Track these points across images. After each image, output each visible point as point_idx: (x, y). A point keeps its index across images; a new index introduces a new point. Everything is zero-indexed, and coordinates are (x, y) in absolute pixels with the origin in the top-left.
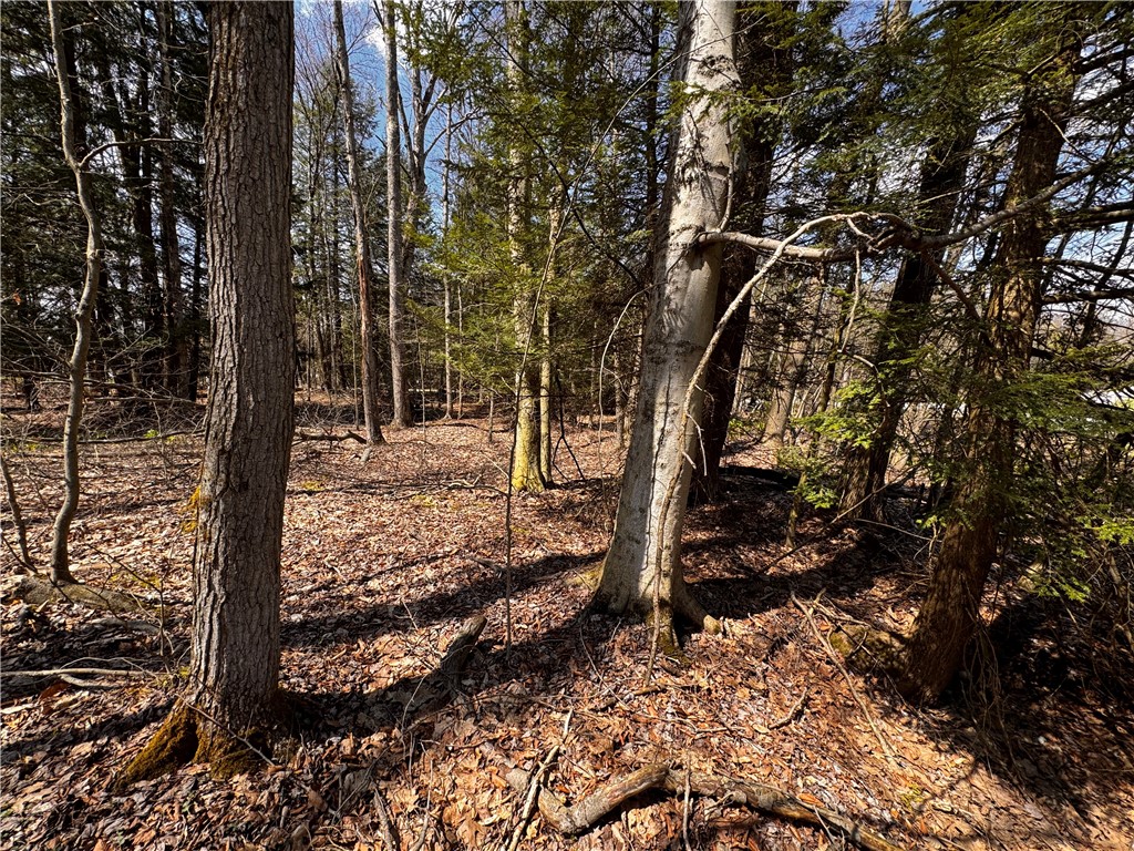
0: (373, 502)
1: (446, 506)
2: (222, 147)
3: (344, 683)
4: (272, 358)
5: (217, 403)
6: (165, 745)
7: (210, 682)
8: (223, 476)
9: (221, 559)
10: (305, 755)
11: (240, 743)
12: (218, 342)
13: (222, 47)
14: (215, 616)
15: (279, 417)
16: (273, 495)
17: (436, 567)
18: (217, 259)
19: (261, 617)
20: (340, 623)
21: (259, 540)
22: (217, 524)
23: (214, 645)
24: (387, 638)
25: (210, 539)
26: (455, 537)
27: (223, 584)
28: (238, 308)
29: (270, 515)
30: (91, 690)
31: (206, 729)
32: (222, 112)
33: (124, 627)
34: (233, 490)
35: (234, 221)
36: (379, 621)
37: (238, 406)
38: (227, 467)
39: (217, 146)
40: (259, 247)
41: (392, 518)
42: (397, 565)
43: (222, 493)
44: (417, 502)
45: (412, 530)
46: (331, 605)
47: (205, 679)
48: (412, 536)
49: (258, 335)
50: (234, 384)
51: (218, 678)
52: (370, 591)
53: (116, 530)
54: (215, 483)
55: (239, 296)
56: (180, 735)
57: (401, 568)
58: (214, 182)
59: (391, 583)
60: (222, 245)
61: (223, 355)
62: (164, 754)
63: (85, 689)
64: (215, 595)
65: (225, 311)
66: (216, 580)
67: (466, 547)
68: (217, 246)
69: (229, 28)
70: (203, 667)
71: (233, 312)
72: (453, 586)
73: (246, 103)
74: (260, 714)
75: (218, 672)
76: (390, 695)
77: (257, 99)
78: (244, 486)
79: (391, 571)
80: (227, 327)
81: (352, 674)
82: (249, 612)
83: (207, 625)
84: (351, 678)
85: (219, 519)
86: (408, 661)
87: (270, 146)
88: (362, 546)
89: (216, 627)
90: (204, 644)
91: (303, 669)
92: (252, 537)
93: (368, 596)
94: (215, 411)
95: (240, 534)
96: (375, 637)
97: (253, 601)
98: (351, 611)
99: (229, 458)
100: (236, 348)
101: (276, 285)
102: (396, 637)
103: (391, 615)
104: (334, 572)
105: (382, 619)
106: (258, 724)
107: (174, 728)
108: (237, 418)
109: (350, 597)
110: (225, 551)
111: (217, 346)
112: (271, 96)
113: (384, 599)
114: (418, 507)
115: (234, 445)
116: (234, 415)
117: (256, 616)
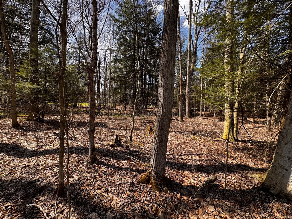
0: (182, 136)
1: (201, 140)
2: (163, 59)
3: (177, 180)
4: (169, 101)
5: (158, 111)
6: (145, 178)
7: (153, 169)
8: (159, 126)
9: (157, 143)
10: (169, 194)
11: (158, 184)
12: (159, 98)
13: (164, 39)
14: (155, 155)
15: (169, 114)
16: (167, 132)
17: (199, 157)
18: (161, 82)
19: (163, 158)
20: (175, 164)
21: (164, 141)
22: (157, 136)
23: (155, 161)
24: (187, 172)
25: (155, 139)
26: (205, 150)
27: (157, 149)
28: (164, 91)
29: (166, 136)
30: (135, 162)
31: (152, 178)
32: (163, 52)
33: (138, 152)
34: (160, 129)
35: (164, 73)
36: (185, 167)
37: (162, 112)
38: (159, 124)
39: (162, 59)
40: (168, 78)
41: (187, 141)
42: (189, 154)
43: (158, 129)
44: (193, 138)
45: (192, 146)
46: (173, 159)
47: (152, 168)
48: (192, 147)
49: (167, 97)
50: (162, 107)
51: (155, 168)
52: (182, 158)
53: (136, 133)
54: (157, 127)
55: (164, 89)
56: (148, 177)
57: (190, 155)
58: (161, 66)
59: (187, 158)
60: (162, 79)
61: (160, 101)
62: (145, 180)
63: (134, 162)
64: (155, 151)
65: (161, 92)
66: (156, 147)
67: (208, 153)
68: (161, 79)
69: (166, 35)
70: (152, 165)
71: (163, 92)
72: (205, 164)
73: (168, 49)
74: (161, 180)
75: (155, 167)
76: (189, 188)
77: (170, 47)
78: (162, 129)
79: (188, 155)
80: (161, 95)
81: (179, 178)
82: (161, 156)
83: (154, 156)
84: (179, 179)
85: (157, 135)
86: (192, 181)
87: (172, 56)
88: (180, 146)
89: (155, 157)
90: (153, 160)
91: (169, 173)
92: (163, 140)
93: (182, 160)
94: (158, 112)
95: (161, 139)
96: (184, 171)
97: (162, 154)
98: (178, 162)
99: (160, 122)
100: (163, 100)
101: (171, 86)
102: (189, 173)
103: (188, 166)
104: (174, 151)
105: (186, 167)
106: (161, 182)
107: (147, 175)
108: (162, 114)
109: (178, 159)
110: (158, 142)
111: (159, 99)
112: (172, 46)
113: (186, 162)
114: (193, 139)
115: (161, 120)
116: (161, 113)
117: (162, 157)
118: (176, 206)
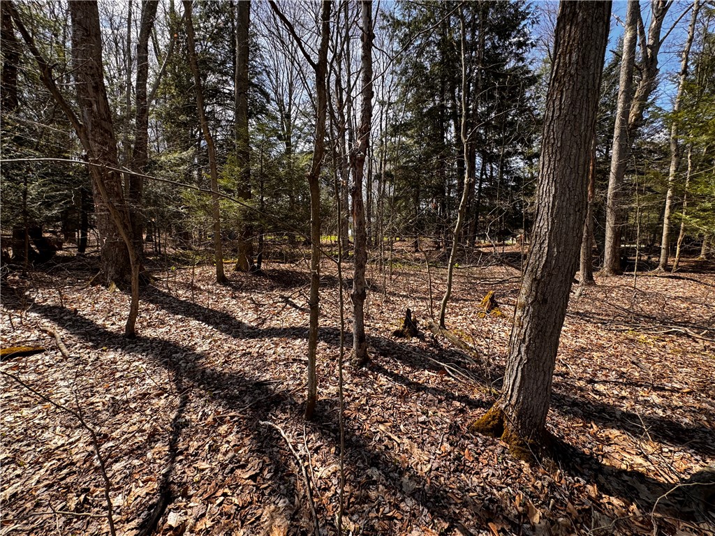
0: (590, 327)
1: (664, 347)
2: (557, 103)
3: (585, 447)
4: (571, 225)
5: (534, 252)
6: (489, 422)
7: (513, 402)
8: (534, 293)
9: (527, 339)
10: (559, 476)
11: (525, 444)
12: (539, 217)
13: (564, 43)
14: (520, 369)
15: (570, 262)
16: (560, 310)
17: (663, 396)
18: (545, 170)
19: (544, 379)
20: (574, 403)
21: (549, 334)
22: (528, 319)
23: (517, 384)
24: (616, 432)
25: (522, 326)
26: (683, 378)
27: (526, 353)
28: (554, 197)
29: (557, 321)
30: (455, 379)
31: (509, 426)
32: (560, 82)
34: (539, 302)
35: (559, 145)
36: (608, 417)
37: (547, 254)
38: (537, 288)
39: (554, 103)
40: (572, 157)
41: (611, 343)
42: (621, 380)
43: (532, 303)
44: (631, 337)
45: (634, 359)
46: (567, 388)
47: (510, 400)
48: (633, 363)
49: (564, 211)
50: (547, 241)
51: (517, 402)
52: (597, 391)
54: (528, 296)
55: (556, 189)
56: (496, 422)
57: (626, 385)
58: (549, 126)
59: (616, 392)
60: (550, 161)
61: (541, 225)
62: (489, 426)
64: (521, 357)
65: (546, 200)
66: (523, 349)
67: (702, 391)
68: (546, 163)
69: (571, 28)
70: (510, 393)
71: (551, 199)
72: (687, 420)
73: (576, 69)
74: (536, 435)
75: (517, 399)
76: (626, 478)
77: (584, 63)
78: (545, 301)
79: (616, 383)
80: (546, 209)
81: (590, 443)
82: (538, 374)
83: (515, 372)
84: (589, 446)
85: (528, 317)
86: (639, 460)
87: (588, 90)
88: (586, 356)
89: (519, 375)
90: (512, 381)
91: (558, 423)
92: (545, 332)
93: (596, 394)
94: (533, 257)
95: (539, 328)
96: (605, 427)
97: (541, 369)
98: (583, 399)
99: (538, 284)
100: (550, 220)
101: (580, 179)
102: (625, 436)
103: (618, 416)
104: (567, 368)
105: (611, 417)
106: (534, 440)
107: (494, 416)
108: (546, 261)
109: (581, 389)
110: (529, 336)
111: (538, 220)
112: (592, 56)
113: (611, 402)
114: (632, 340)
115: (542, 277)
116: (544, 259)
117: (541, 378)
118: (583, 513)
